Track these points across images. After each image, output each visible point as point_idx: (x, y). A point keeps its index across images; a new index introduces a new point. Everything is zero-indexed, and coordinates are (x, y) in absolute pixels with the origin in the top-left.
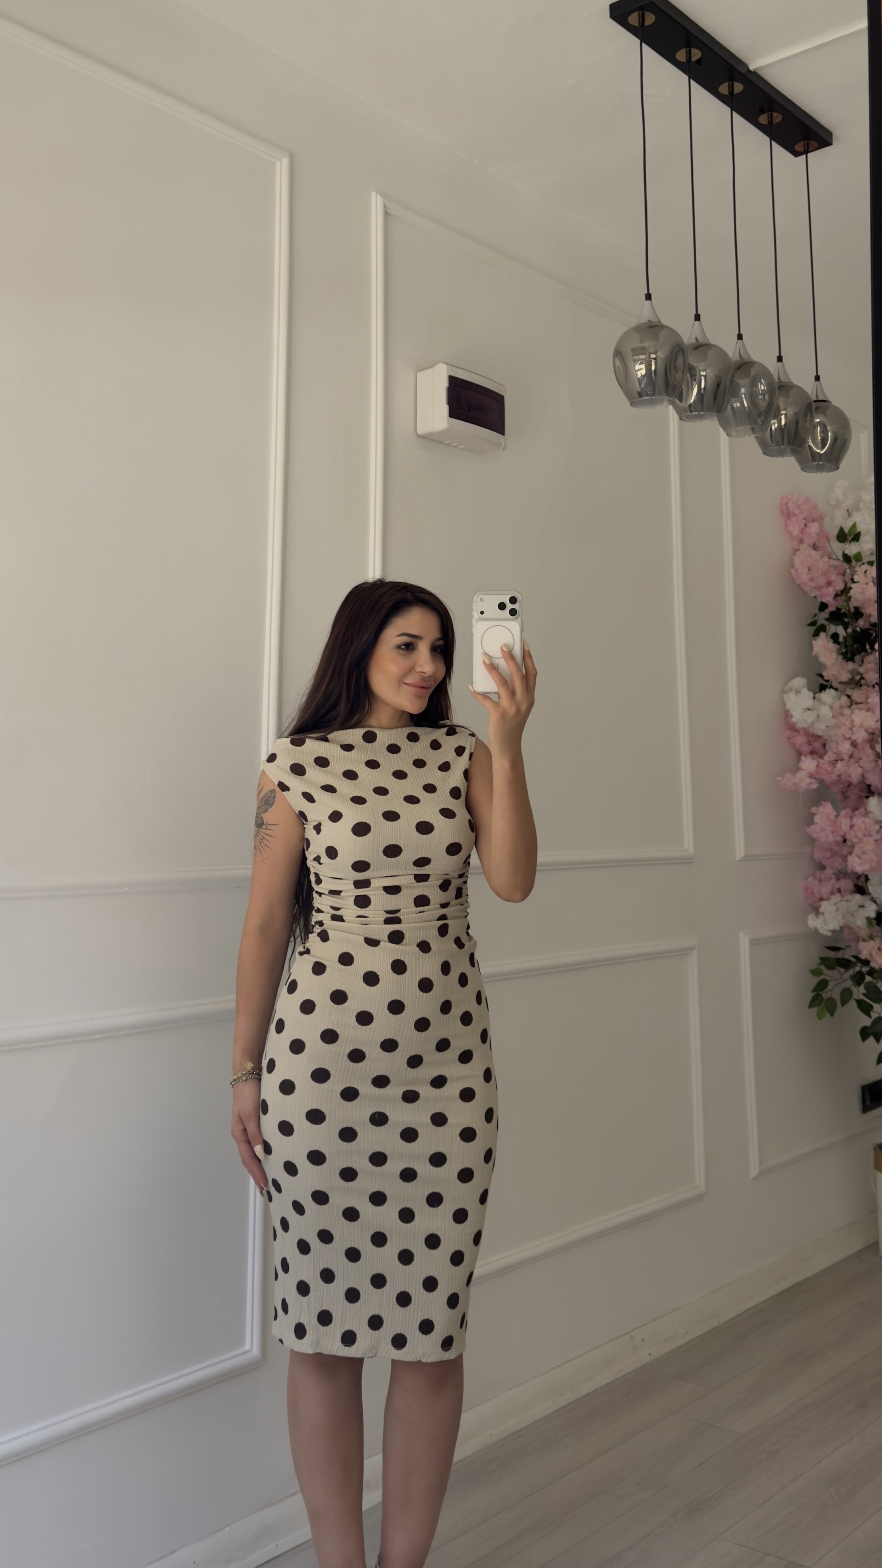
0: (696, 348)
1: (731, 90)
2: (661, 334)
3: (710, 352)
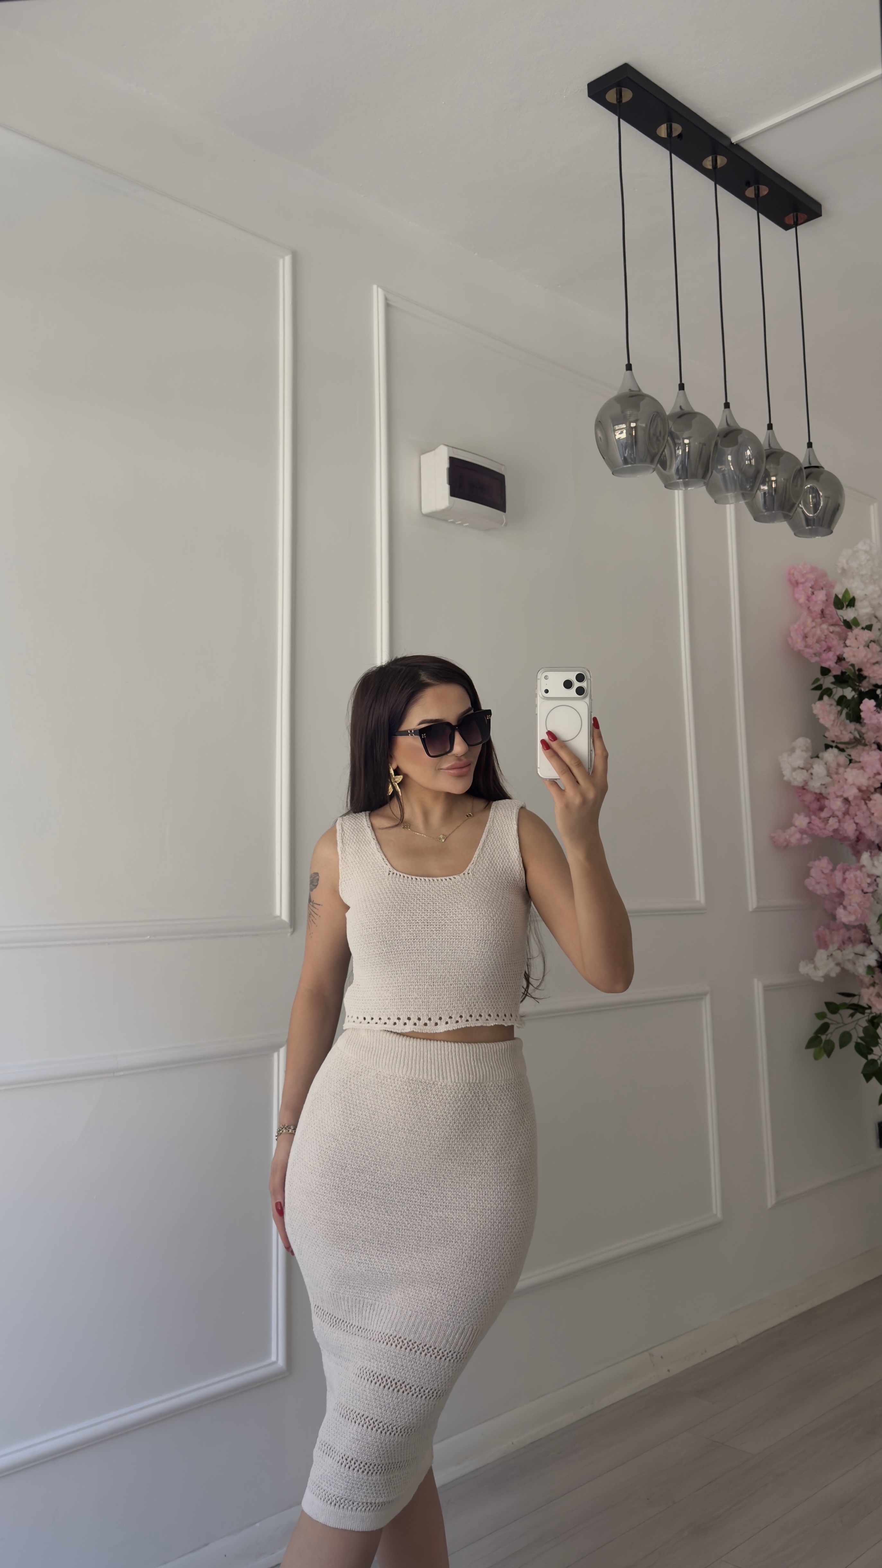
0: (680, 417)
1: (714, 163)
2: (642, 403)
3: (695, 420)
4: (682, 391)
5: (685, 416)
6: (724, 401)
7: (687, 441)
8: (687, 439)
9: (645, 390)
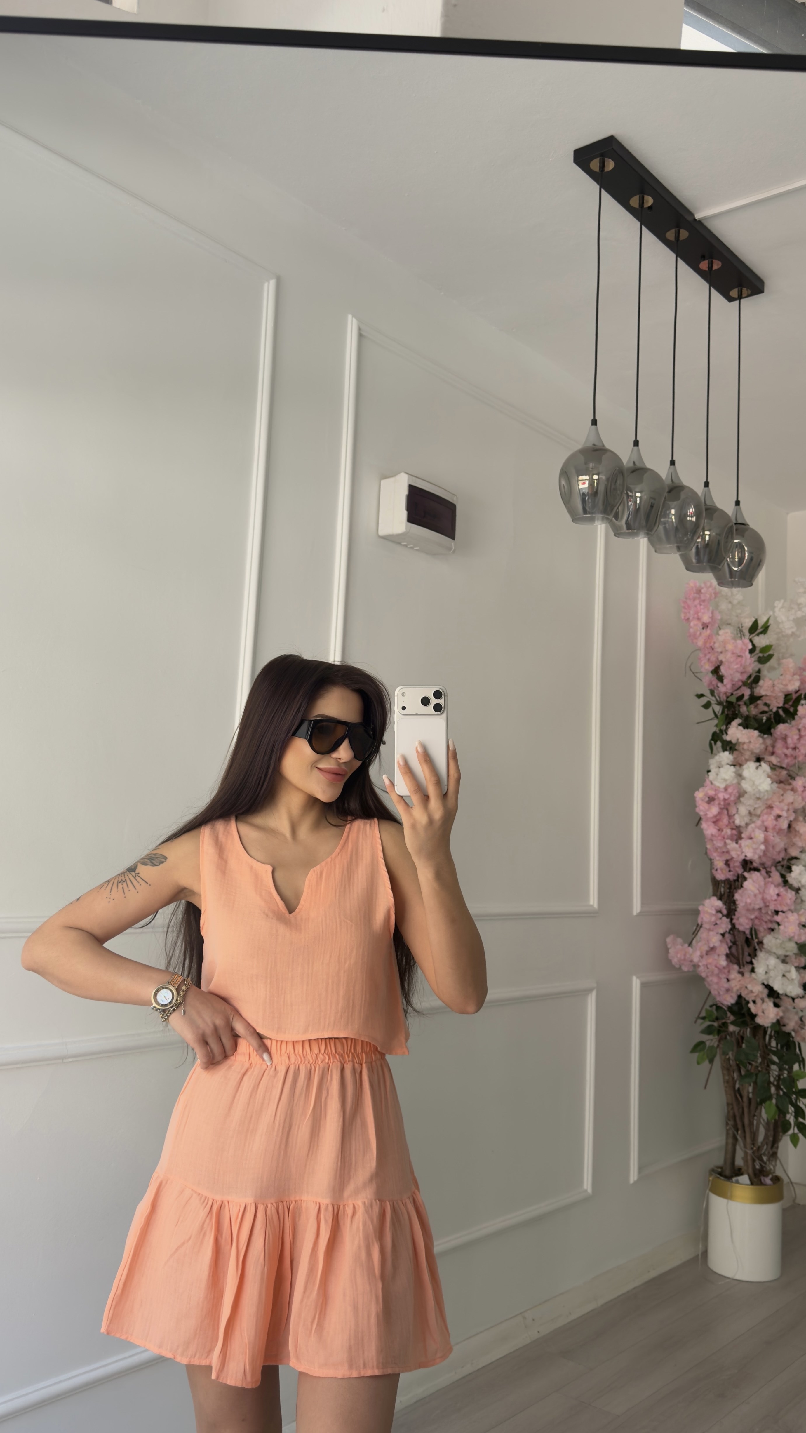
0: (633, 472)
1: (677, 235)
2: (604, 457)
3: (646, 476)
4: (635, 448)
5: (639, 471)
6: (670, 459)
7: (638, 495)
8: (639, 492)
9: (608, 446)
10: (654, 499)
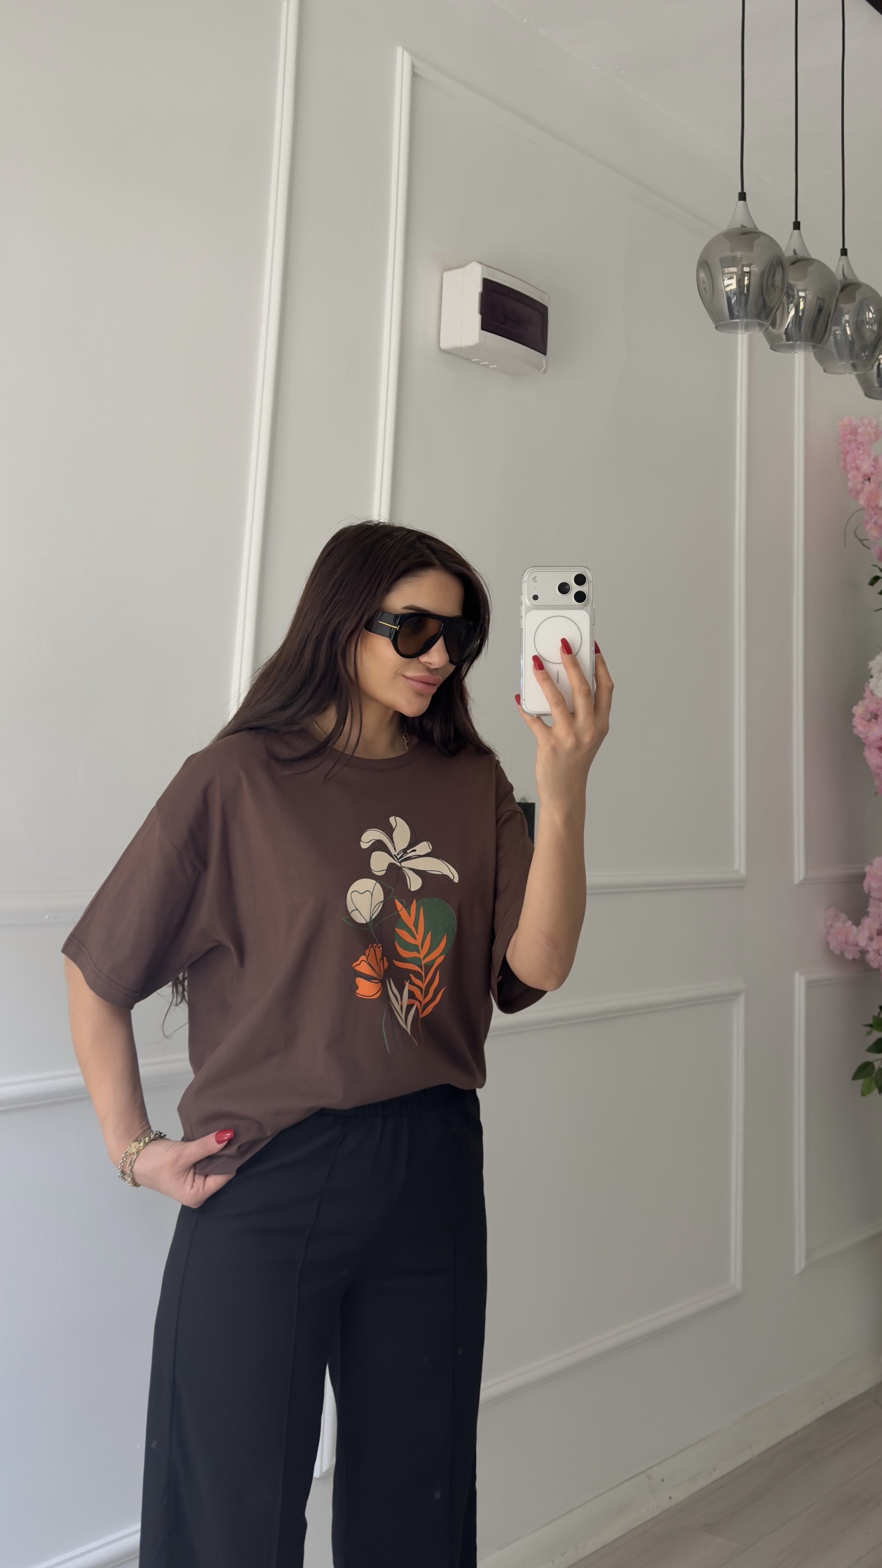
0: (793, 263)
2: (757, 242)
3: (811, 269)
4: (796, 231)
5: (801, 261)
6: (841, 247)
7: (802, 294)
8: (802, 291)
9: (761, 228)
10: (823, 300)
